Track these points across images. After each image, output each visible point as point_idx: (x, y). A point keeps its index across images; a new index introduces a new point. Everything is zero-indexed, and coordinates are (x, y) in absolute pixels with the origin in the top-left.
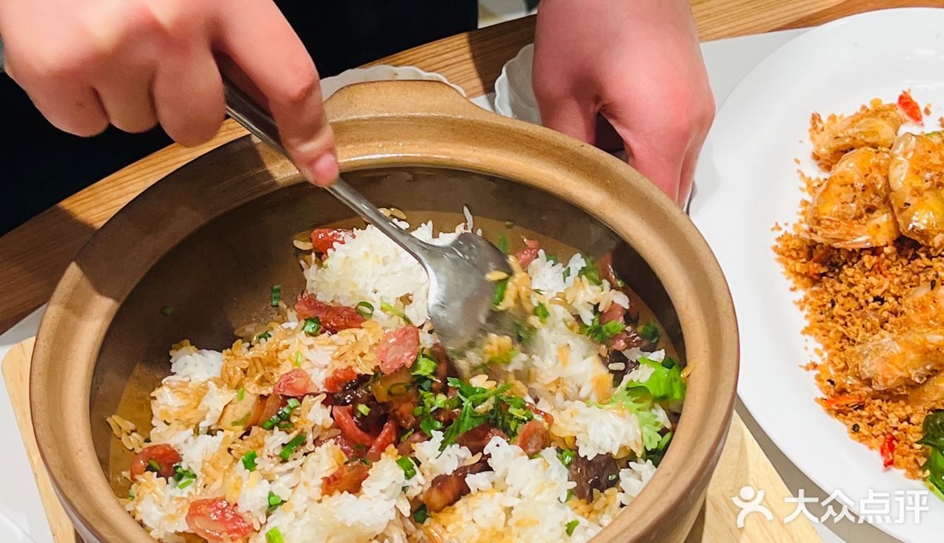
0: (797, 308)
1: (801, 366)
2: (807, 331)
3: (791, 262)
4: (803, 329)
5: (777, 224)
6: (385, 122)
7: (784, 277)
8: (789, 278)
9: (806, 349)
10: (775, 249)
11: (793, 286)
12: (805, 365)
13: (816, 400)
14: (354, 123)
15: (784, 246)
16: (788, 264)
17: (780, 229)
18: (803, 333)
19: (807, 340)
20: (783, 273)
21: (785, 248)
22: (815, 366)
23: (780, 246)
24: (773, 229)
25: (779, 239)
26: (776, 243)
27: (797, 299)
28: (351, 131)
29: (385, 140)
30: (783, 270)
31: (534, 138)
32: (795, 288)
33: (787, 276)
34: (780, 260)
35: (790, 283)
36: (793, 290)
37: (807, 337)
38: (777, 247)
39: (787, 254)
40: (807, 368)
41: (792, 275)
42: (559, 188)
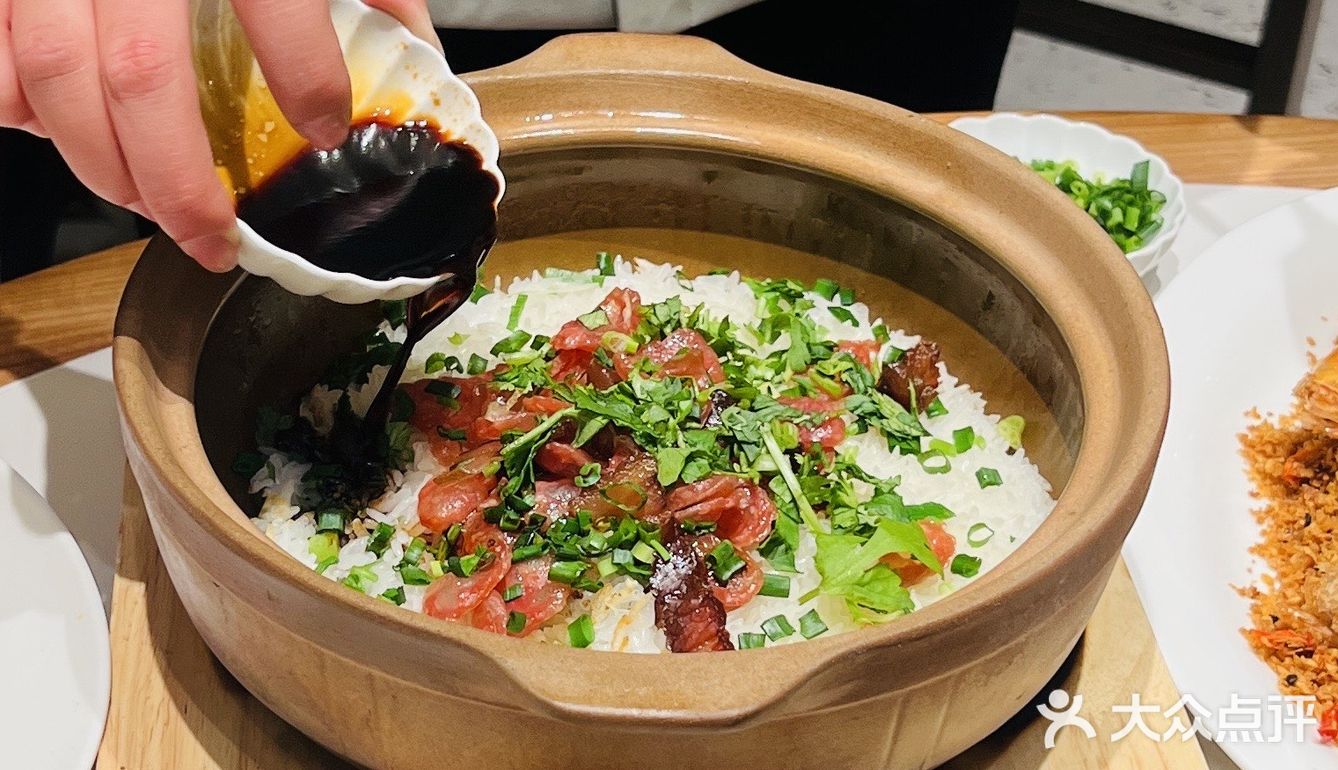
0: (1253, 520)
1: (1234, 587)
2: (1259, 550)
3: (1260, 458)
4: (1253, 545)
5: (1255, 409)
6: (621, 82)
7: (1245, 477)
8: (1253, 479)
9: (1250, 571)
10: (1243, 438)
11: (1255, 491)
12: (1240, 587)
13: (1243, 631)
14: (574, 81)
15: (1257, 437)
16: (1256, 461)
17: (1258, 417)
18: (1252, 550)
19: (1254, 562)
20: (1245, 471)
21: (1258, 440)
22: (1256, 594)
23: (1250, 437)
24: (1247, 414)
25: (1252, 428)
26: (1246, 432)
27: (1256, 508)
28: (570, 92)
29: (617, 108)
30: (1248, 467)
31: (838, 107)
32: (1258, 494)
33: (1251, 476)
34: (1246, 455)
35: (1253, 486)
36: (1254, 495)
37: (1256, 557)
38: (1247, 436)
39: (1259, 448)
40: (1242, 592)
41: (1258, 477)
42: (874, 176)
